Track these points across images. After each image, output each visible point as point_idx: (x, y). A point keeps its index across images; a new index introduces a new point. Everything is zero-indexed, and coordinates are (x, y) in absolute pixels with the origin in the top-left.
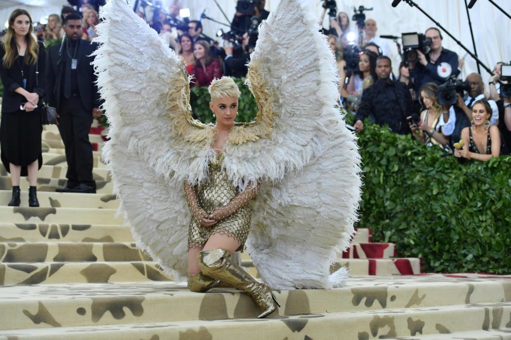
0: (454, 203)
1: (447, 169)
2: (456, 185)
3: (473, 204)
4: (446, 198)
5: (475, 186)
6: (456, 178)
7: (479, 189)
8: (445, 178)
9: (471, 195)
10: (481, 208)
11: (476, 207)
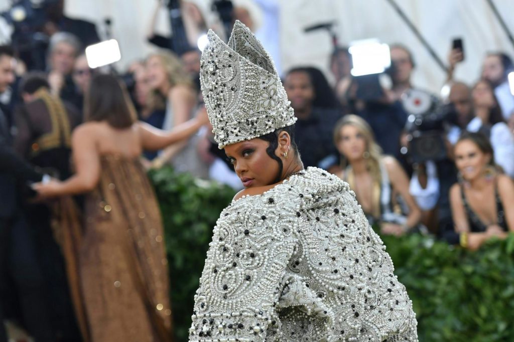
0: (454, 330)
1: (430, 268)
2: (453, 296)
3: (490, 327)
4: (438, 324)
5: (488, 292)
6: (450, 283)
7: (496, 298)
8: (429, 285)
9: (483, 311)
10: (507, 334)
11: (495, 331)
